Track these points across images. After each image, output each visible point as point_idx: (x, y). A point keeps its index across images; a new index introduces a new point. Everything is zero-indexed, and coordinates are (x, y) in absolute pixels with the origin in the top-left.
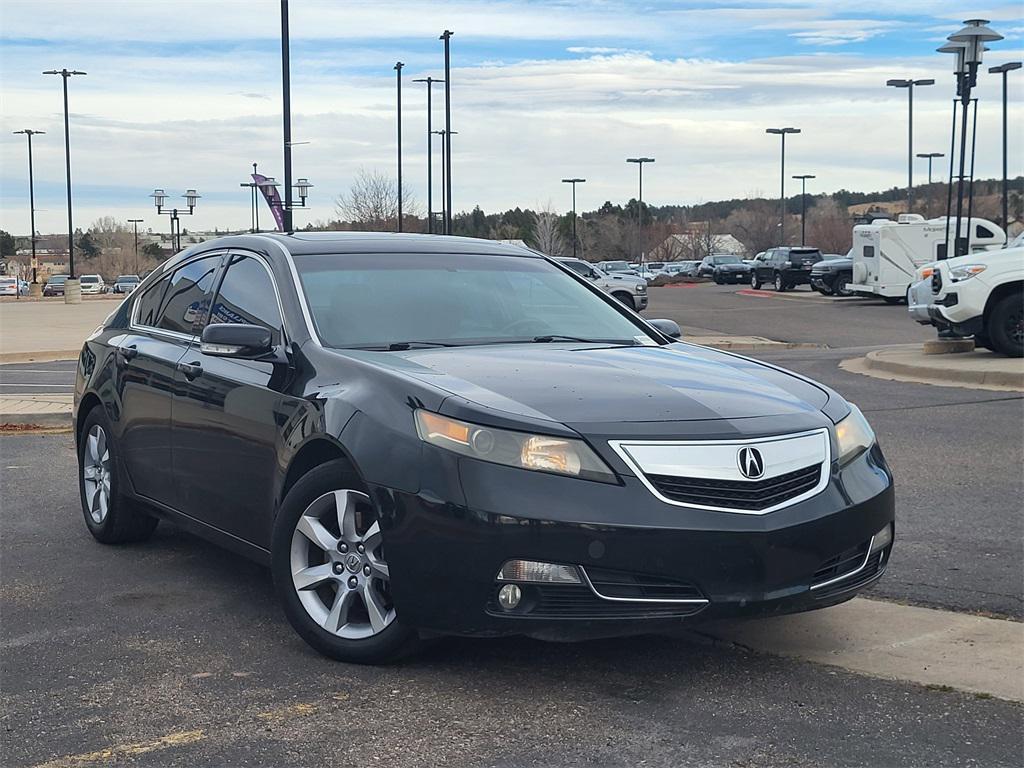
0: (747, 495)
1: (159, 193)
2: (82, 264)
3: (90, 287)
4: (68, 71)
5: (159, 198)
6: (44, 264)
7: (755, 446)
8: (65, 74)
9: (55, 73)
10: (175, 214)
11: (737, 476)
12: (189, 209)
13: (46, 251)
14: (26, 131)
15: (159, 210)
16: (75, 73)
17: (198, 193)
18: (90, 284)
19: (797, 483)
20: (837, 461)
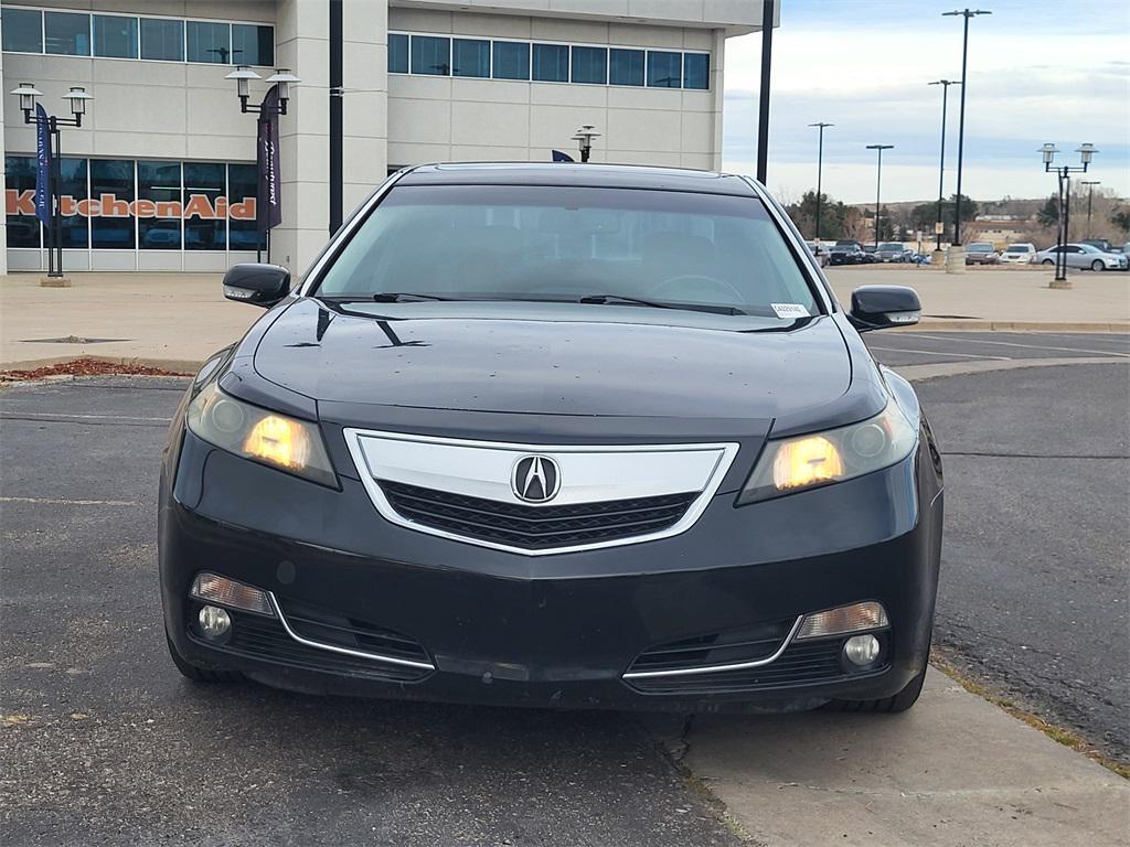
0: (525, 526)
1: (1049, 148)
2: (1039, 232)
3: (1018, 257)
4: (971, 10)
5: (1049, 152)
6: (1003, 232)
7: (547, 456)
8: (967, 14)
9: (956, 14)
10: (1066, 172)
11: (510, 497)
12: (1083, 165)
13: (1008, 218)
14: (943, 82)
15: (1047, 168)
16: (978, 13)
17: (1095, 148)
18: (1017, 254)
19: (633, 517)
20: (736, 493)
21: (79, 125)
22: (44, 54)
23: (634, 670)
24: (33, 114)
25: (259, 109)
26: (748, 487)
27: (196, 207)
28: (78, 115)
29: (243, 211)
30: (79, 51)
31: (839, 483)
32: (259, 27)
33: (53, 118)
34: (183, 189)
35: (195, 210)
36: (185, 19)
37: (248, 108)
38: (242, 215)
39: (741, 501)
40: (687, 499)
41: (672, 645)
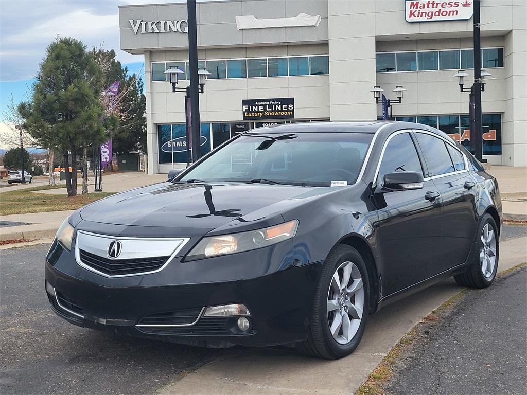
0: (111, 267)
7: (119, 241)
11: (105, 255)
19: (146, 265)
20: (183, 257)
21: (400, 102)
22: (396, 72)
23: (141, 323)
24: (381, 99)
25: (470, 90)
26: (189, 255)
27: (466, 135)
28: (400, 98)
29: (489, 136)
30: (412, 69)
31: (227, 254)
32: (498, 49)
33: (389, 101)
34: (460, 127)
35: (466, 137)
36: (460, 50)
37: (464, 90)
38: (489, 138)
39: (186, 260)
40: (166, 258)
41: (154, 315)
